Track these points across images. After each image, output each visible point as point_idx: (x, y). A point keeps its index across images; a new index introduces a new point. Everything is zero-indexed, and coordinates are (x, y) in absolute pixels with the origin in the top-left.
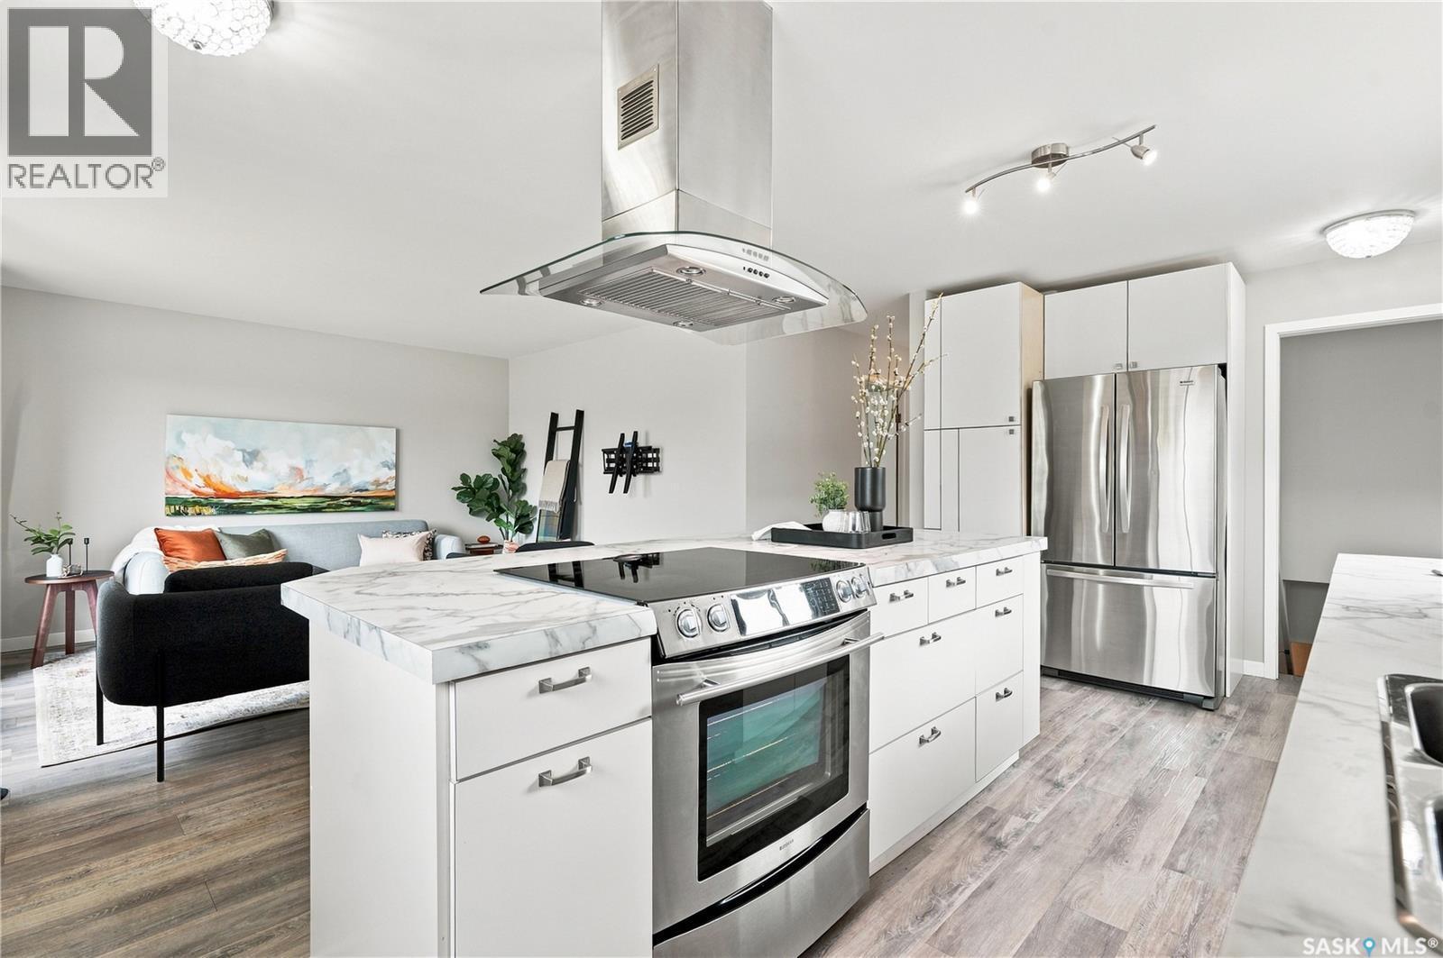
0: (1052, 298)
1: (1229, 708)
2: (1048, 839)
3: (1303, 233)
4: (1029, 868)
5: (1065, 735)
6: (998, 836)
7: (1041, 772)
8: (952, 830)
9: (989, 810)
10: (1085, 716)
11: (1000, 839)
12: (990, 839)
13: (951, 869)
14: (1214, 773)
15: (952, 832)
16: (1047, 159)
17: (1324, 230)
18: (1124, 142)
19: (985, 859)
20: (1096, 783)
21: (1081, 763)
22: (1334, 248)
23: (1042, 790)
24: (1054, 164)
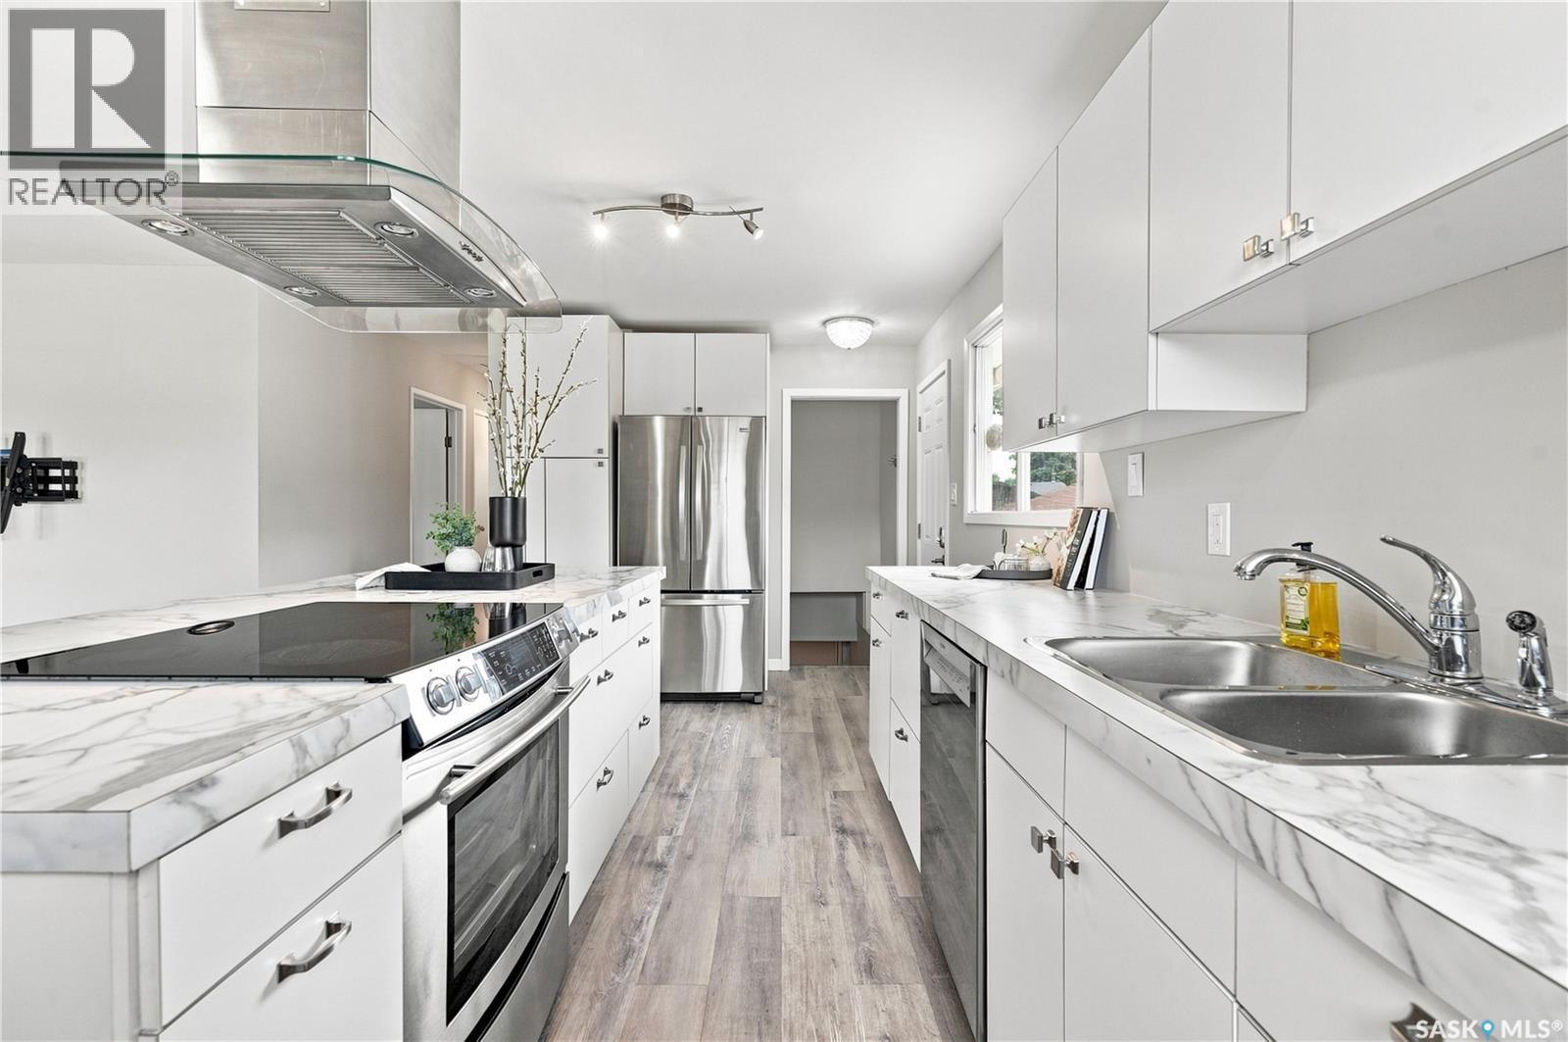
0: (630, 336)
1: (770, 699)
2: (696, 845)
3: (812, 322)
4: (693, 876)
5: (670, 751)
6: (655, 859)
7: (665, 788)
8: (613, 868)
9: (637, 838)
10: (677, 731)
11: (658, 860)
12: (650, 864)
13: (628, 906)
14: (783, 752)
15: (614, 869)
16: (676, 207)
17: (825, 323)
18: (739, 213)
19: (654, 884)
20: (710, 784)
21: (692, 771)
22: (831, 338)
23: (673, 805)
24: (680, 214)
